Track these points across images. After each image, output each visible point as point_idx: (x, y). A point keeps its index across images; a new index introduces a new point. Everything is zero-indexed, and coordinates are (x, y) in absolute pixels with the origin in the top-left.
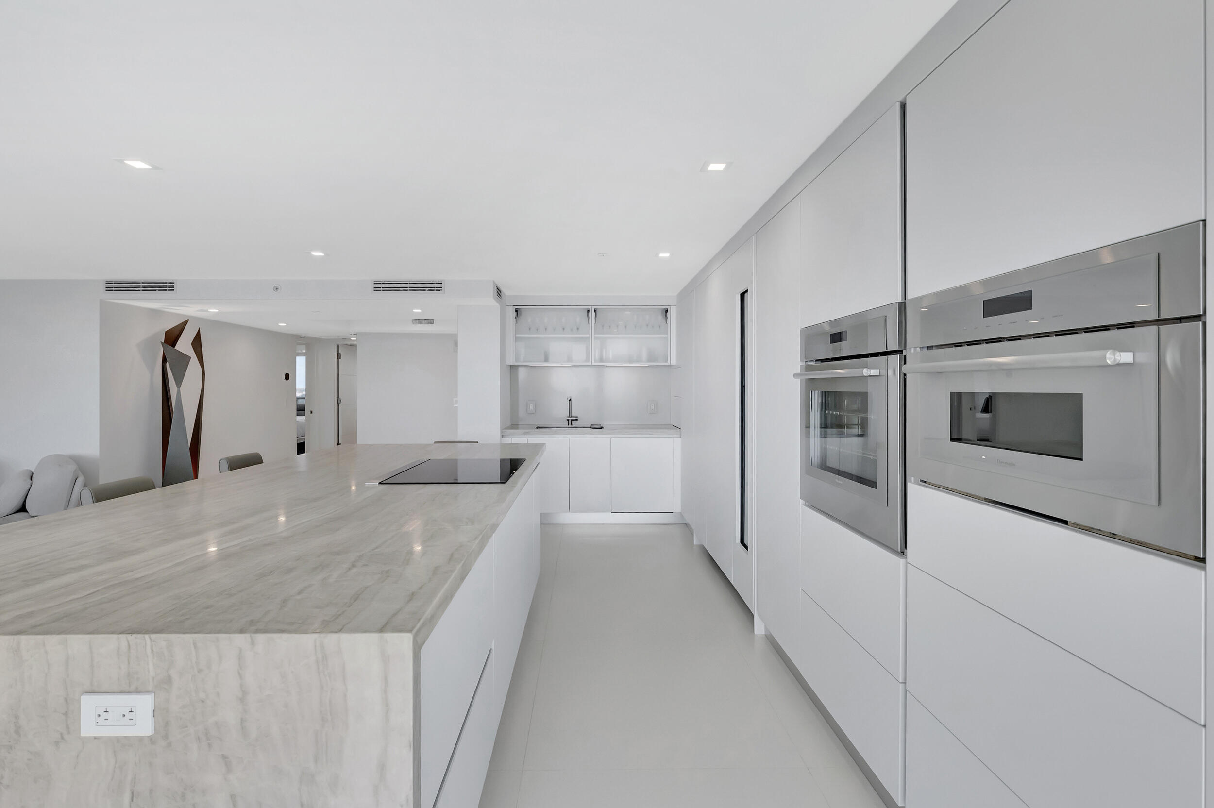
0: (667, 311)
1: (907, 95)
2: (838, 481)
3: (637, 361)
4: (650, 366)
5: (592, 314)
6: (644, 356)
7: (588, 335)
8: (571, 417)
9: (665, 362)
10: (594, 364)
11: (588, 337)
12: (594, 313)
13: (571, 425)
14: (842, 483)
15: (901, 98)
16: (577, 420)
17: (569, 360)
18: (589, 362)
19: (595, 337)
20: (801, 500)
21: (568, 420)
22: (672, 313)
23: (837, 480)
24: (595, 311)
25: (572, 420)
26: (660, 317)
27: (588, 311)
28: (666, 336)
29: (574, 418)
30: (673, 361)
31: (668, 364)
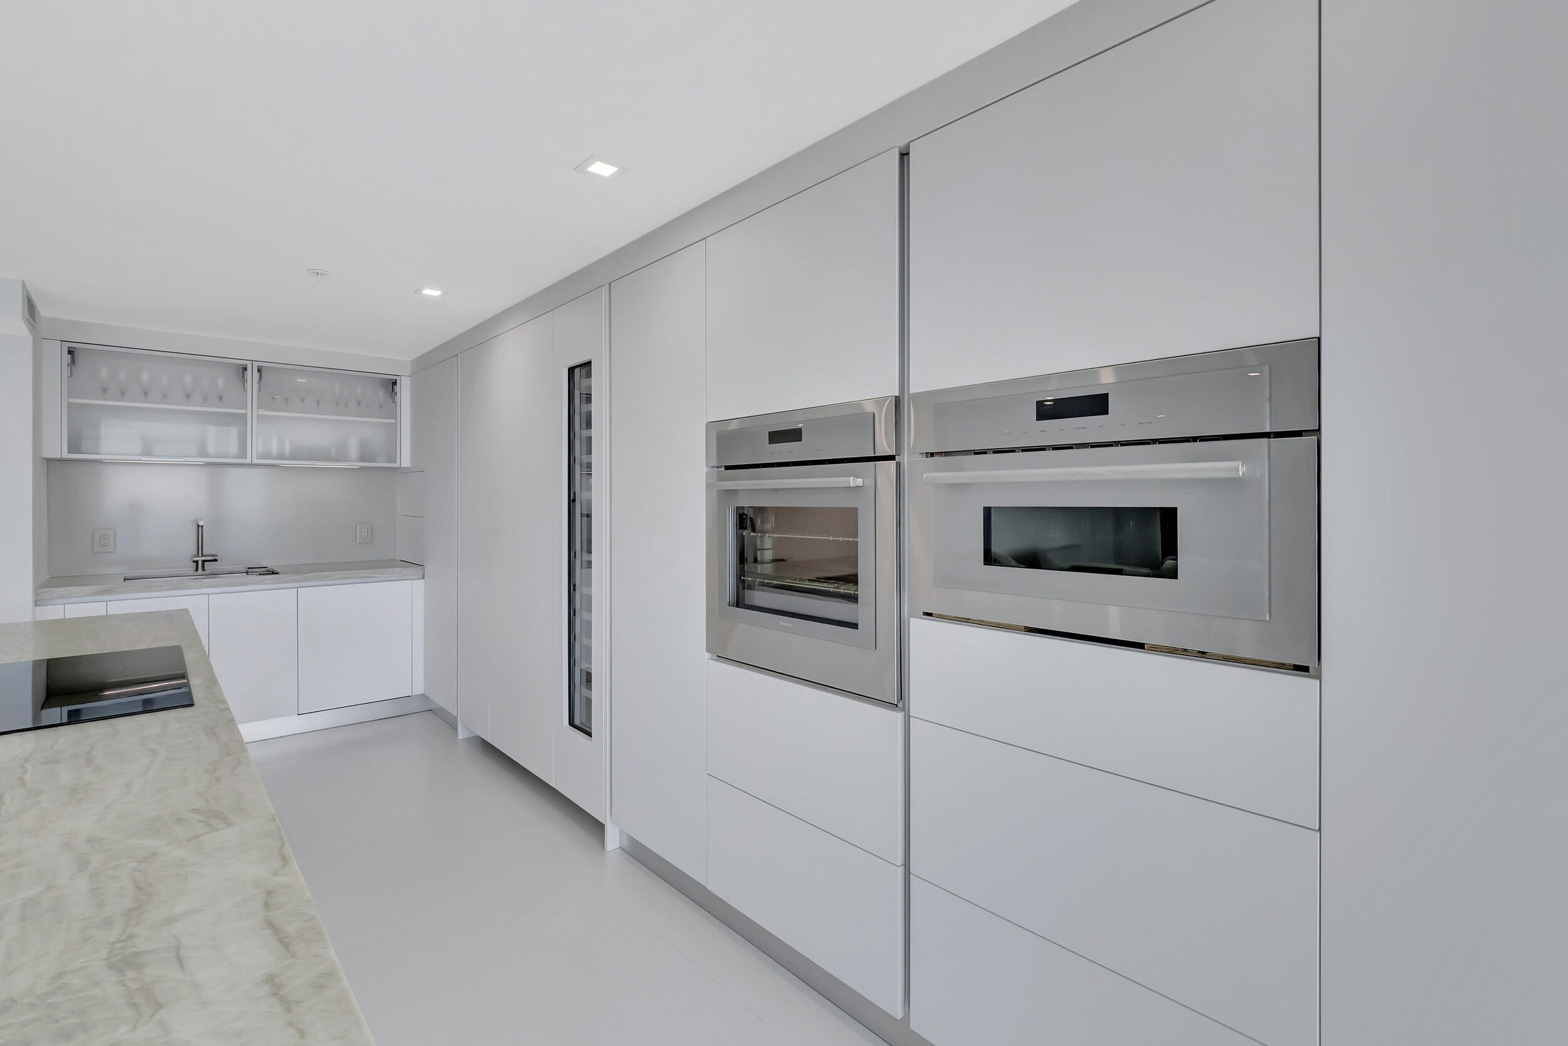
0: (395, 383)
1: (912, 141)
2: (783, 624)
3: (338, 460)
4: (362, 468)
5: (252, 375)
6: (353, 450)
7: (244, 411)
8: (203, 555)
9: (390, 462)
10: (256, 461)
11: (245, 415)
12: (256, 374)
13: (203, 569)
14: (791, 625)
15: (902, 143)
16: (216, 560)
17: (203, 453)
18: (246, 458)
19: (258, 416)
20: (706, 653)
21: (197, 562)
22: (405, 390)
23: (781, 623)
24: (259, 370)
25: (204, 561)
26: (381, 394)
27: (245, 369)
28: (393, 421)
29: (211, 558)
30: (406, 461)
31: (397, 465)
